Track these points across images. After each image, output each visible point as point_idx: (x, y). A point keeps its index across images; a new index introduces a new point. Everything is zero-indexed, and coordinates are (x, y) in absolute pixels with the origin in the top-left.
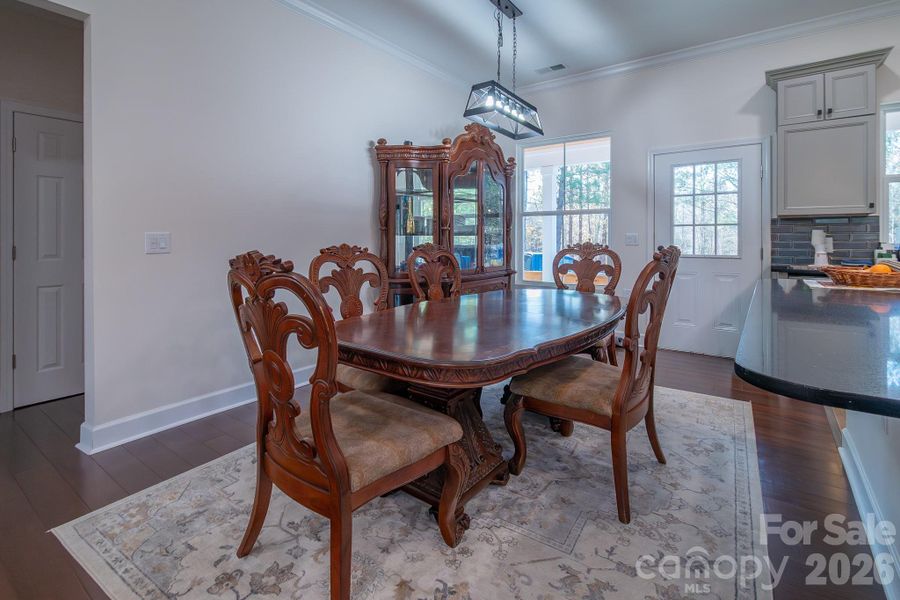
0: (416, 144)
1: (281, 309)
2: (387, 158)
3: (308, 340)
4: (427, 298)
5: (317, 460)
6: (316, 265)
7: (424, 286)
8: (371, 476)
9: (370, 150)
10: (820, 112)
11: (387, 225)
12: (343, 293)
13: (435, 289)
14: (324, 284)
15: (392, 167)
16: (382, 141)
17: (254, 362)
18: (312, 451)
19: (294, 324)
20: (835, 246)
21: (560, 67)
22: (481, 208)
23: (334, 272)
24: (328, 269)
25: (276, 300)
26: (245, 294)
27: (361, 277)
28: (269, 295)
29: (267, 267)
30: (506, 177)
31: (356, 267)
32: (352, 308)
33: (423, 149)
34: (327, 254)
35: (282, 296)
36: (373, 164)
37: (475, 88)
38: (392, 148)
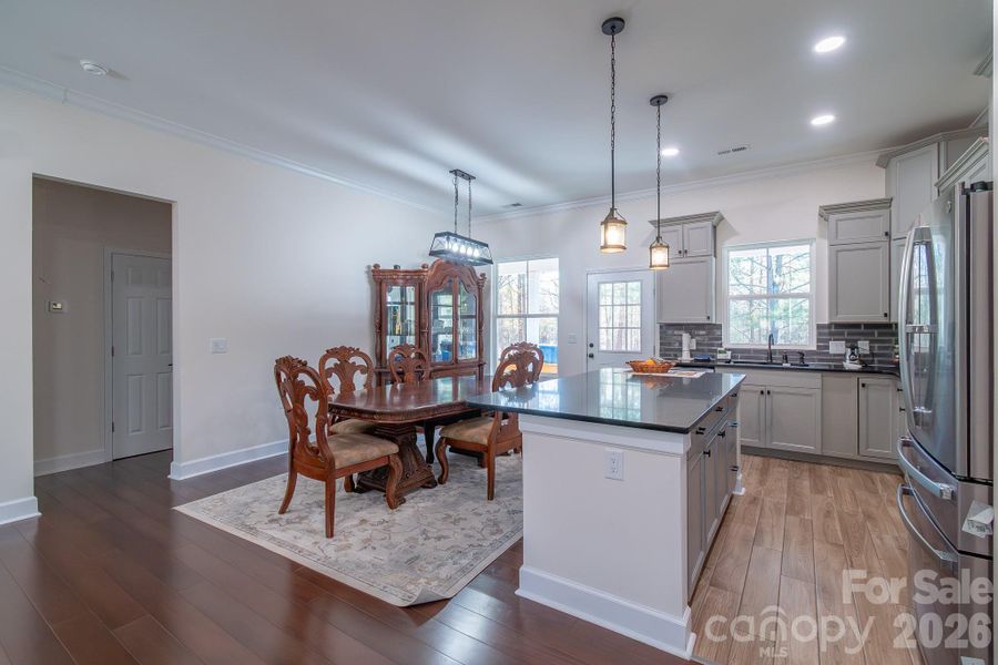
0: (402, 268)
1: (302, 383)
2: (381, 279)
3: (314, 397)
4: (403, 381)
5: (320, 454)
6: (323, 360)
7: (401, 374)
8: (345, 464)
9: (367, 272)
10: (680, 252)
11: (380, 328)
12: (342, 378)
13: (410, 376)
14: (329, 373)
15: (384, 285)
16: (376, 266)
17: (288, 411)
18: (316, 451)
19: (308, 390)
20: (697, 344)
21: (518, 205)
22: (455, 313)
23: (336, 365)
24: (331, 362)
25: (299, 379)
26: (283, 376)
27: (354, 367)
28: (296, 376)
29: (295, 363)
30: (479, 289)
31: (351, 361)
32: (348, 387)
33: (406, 272)
34: (331, 353)
35: (303, 377)
36: (370, 282)
37: (437, 235)
38: (384, 271)
